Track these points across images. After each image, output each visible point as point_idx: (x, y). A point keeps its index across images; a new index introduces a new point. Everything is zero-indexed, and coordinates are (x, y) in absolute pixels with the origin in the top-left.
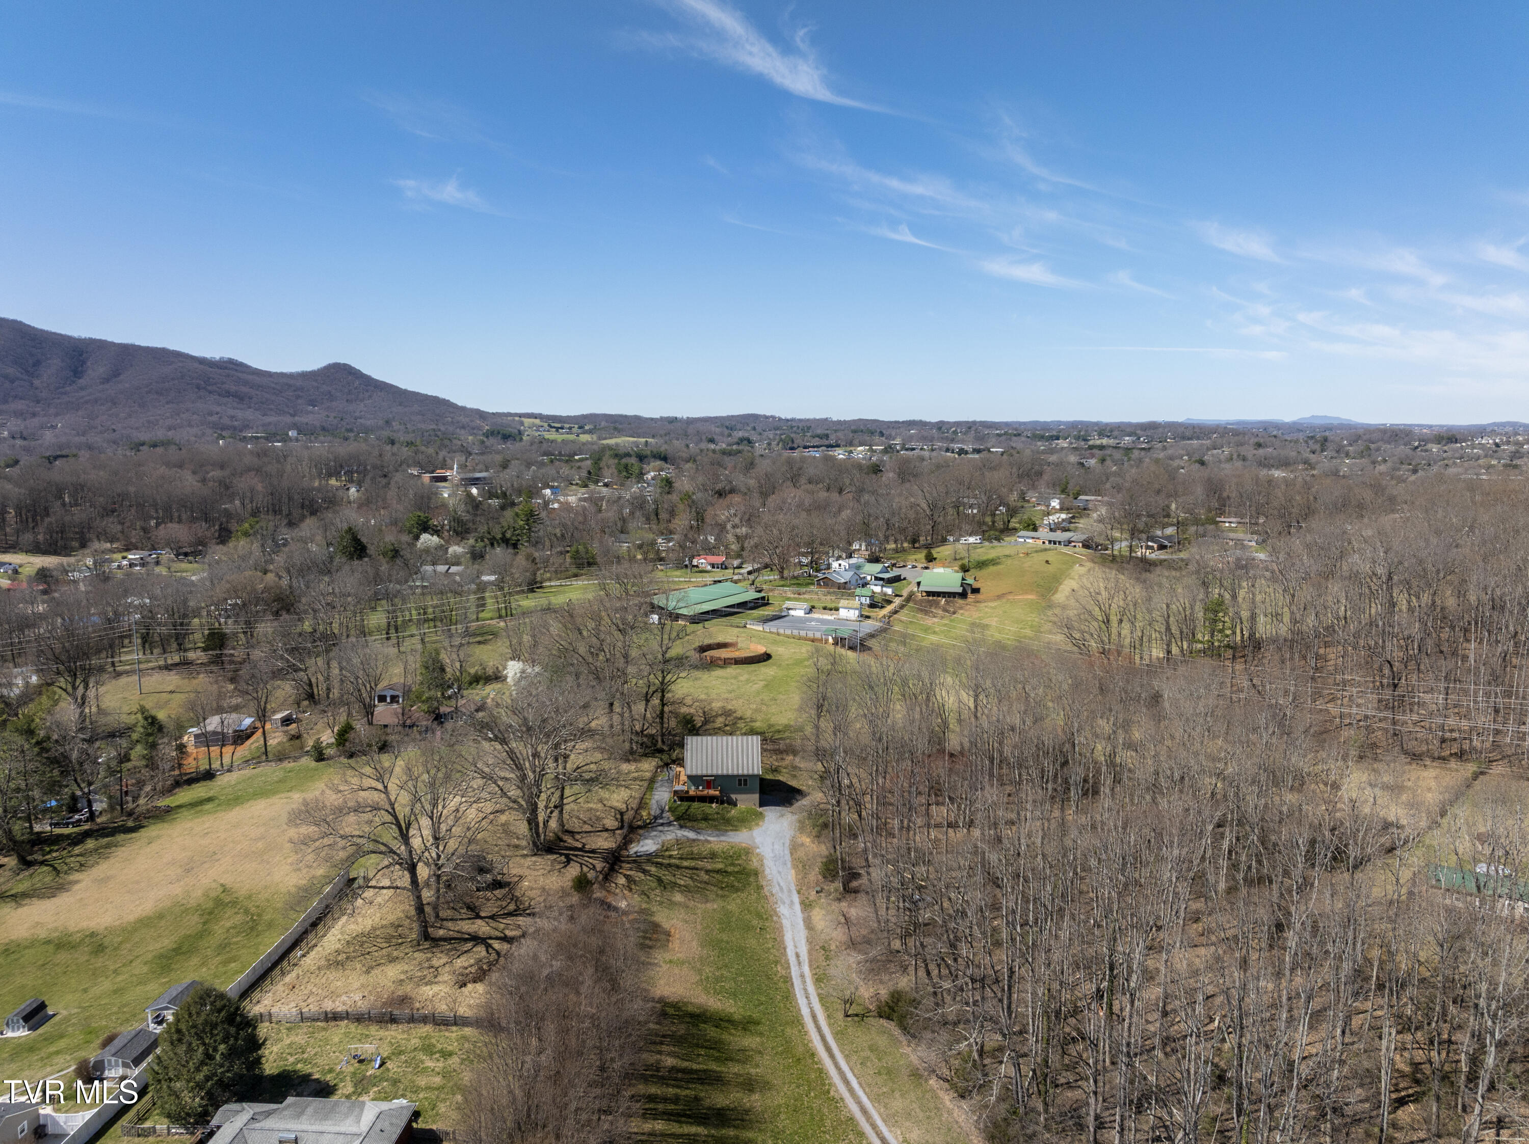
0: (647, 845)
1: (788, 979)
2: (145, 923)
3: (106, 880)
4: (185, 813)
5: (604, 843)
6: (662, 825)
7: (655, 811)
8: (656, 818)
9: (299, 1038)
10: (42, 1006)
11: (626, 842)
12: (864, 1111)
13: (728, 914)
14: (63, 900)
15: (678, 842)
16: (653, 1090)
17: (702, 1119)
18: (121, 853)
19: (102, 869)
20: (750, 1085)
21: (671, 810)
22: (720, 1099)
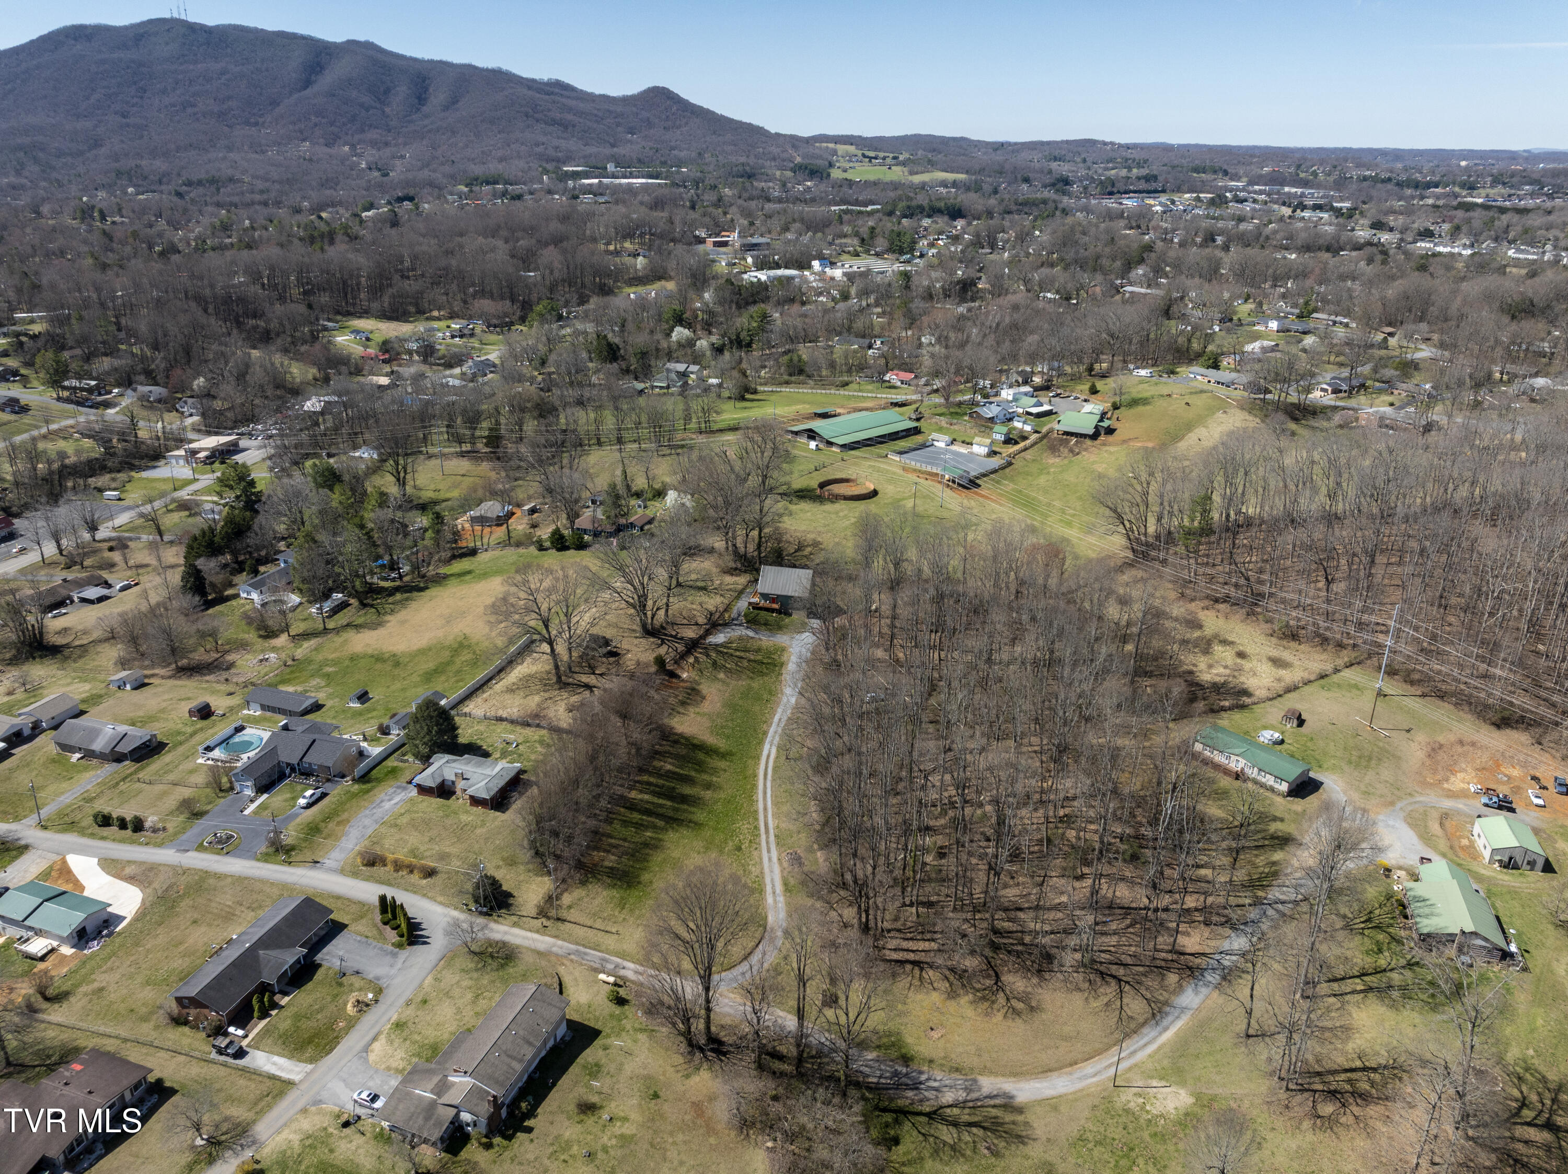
0: (719, 638)
1: (765, 733)
2: (423, 652)
3: (403, 622)
4: (453, 581)
5: (690, 633)
6: (736, 625)
7: (734, 614)
8: (733, 620)
9: (482, 728)
10: (366, 693)
11: (708, 633)
12: (765, 809)
13: (750, 688)
14: (381, 632)
15: (740, 638)
16: (652, 780)
17: (671, 798)
18: (414, 605)
19: (402, 614)
20: (708, 786)
21: (746, 615)
22: (687, 790)
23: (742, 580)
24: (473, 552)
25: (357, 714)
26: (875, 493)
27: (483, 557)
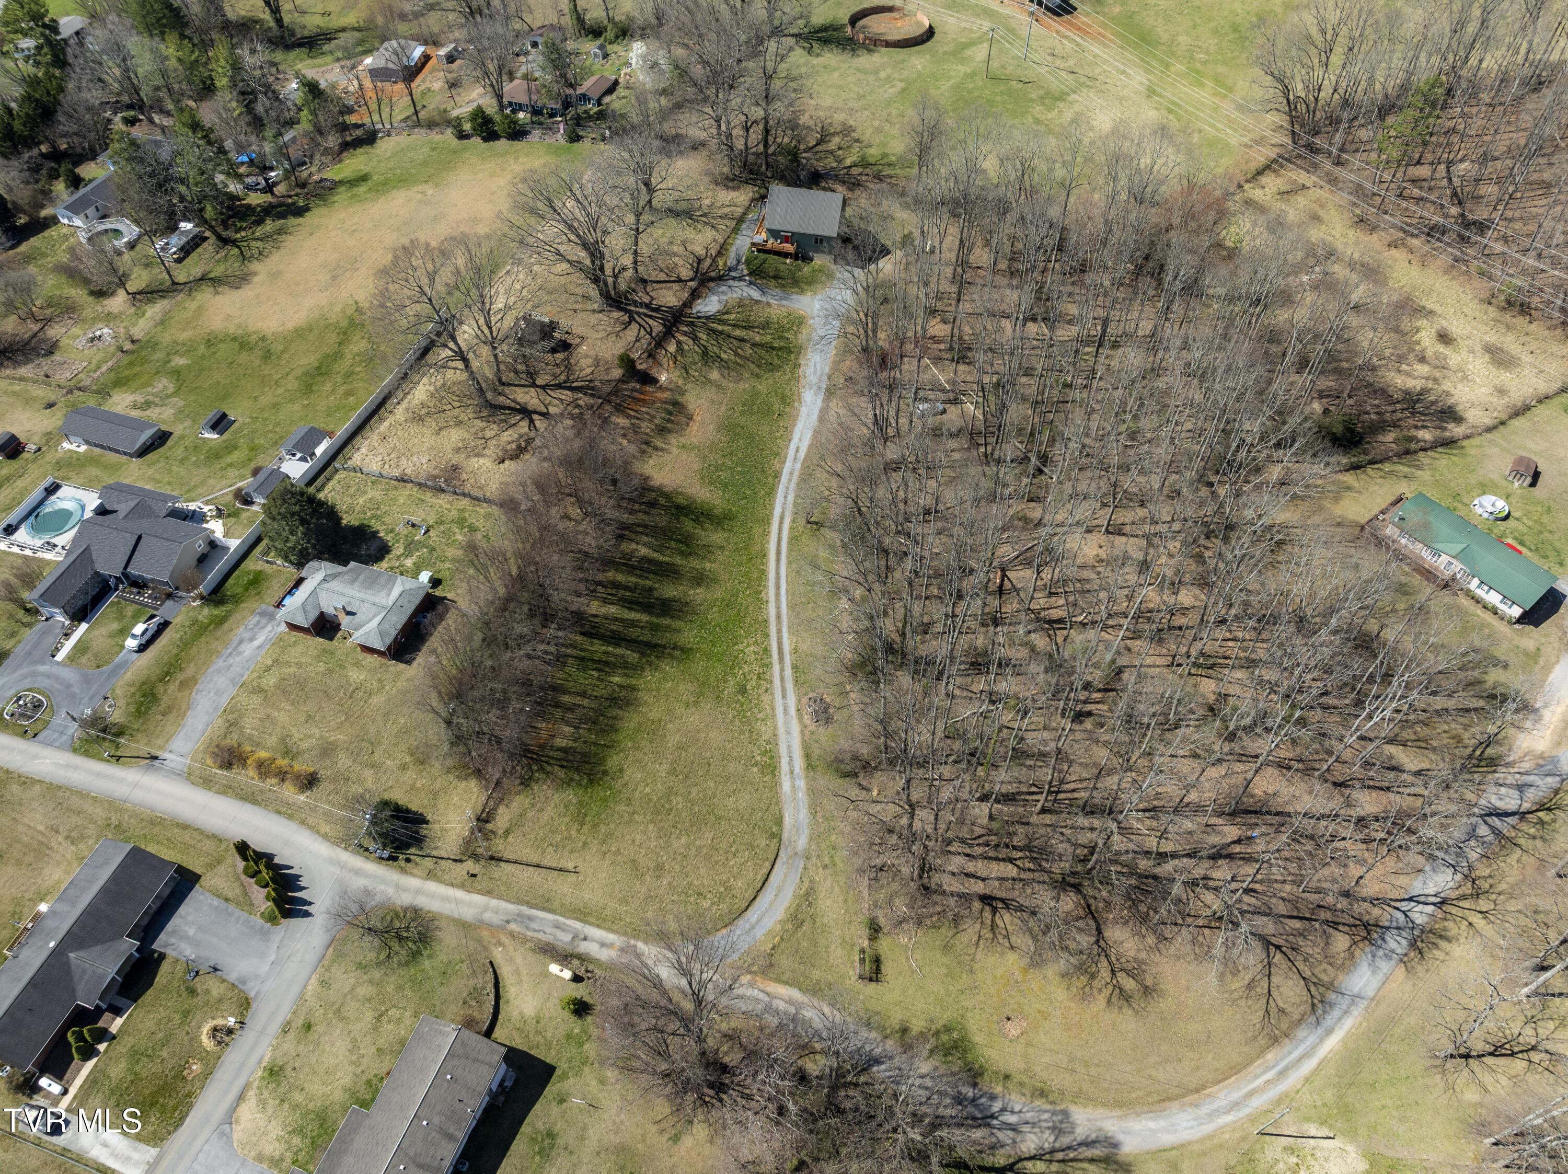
0: (710, 305)
1: (777, 475)
2: (300, 333)
3: (275, 276)
4: (342, 195)
5: (670, 298)
6: (734, 278)
7: (731, 262)
8: (730, 270)
10: (224, 416)
11: (695, 295)
12: (778, 617)
13: (755, 394)
14: (246, 293)
15: (741, 304)
16: (620, 578)
17: (647, 608)
18: (289, 241)
19: (275, 261)
20: (699, 579)
21: (748, 262)
22: (669, 591)
23: (742, 196)
24: (370, 138)
25: (215, 455)
26: (930, 33)
27: (384, 146)
